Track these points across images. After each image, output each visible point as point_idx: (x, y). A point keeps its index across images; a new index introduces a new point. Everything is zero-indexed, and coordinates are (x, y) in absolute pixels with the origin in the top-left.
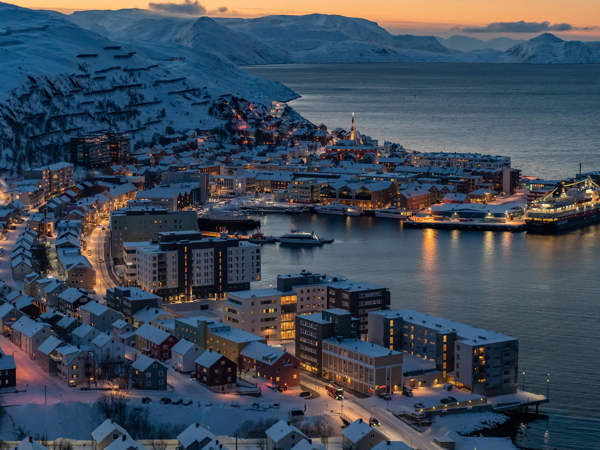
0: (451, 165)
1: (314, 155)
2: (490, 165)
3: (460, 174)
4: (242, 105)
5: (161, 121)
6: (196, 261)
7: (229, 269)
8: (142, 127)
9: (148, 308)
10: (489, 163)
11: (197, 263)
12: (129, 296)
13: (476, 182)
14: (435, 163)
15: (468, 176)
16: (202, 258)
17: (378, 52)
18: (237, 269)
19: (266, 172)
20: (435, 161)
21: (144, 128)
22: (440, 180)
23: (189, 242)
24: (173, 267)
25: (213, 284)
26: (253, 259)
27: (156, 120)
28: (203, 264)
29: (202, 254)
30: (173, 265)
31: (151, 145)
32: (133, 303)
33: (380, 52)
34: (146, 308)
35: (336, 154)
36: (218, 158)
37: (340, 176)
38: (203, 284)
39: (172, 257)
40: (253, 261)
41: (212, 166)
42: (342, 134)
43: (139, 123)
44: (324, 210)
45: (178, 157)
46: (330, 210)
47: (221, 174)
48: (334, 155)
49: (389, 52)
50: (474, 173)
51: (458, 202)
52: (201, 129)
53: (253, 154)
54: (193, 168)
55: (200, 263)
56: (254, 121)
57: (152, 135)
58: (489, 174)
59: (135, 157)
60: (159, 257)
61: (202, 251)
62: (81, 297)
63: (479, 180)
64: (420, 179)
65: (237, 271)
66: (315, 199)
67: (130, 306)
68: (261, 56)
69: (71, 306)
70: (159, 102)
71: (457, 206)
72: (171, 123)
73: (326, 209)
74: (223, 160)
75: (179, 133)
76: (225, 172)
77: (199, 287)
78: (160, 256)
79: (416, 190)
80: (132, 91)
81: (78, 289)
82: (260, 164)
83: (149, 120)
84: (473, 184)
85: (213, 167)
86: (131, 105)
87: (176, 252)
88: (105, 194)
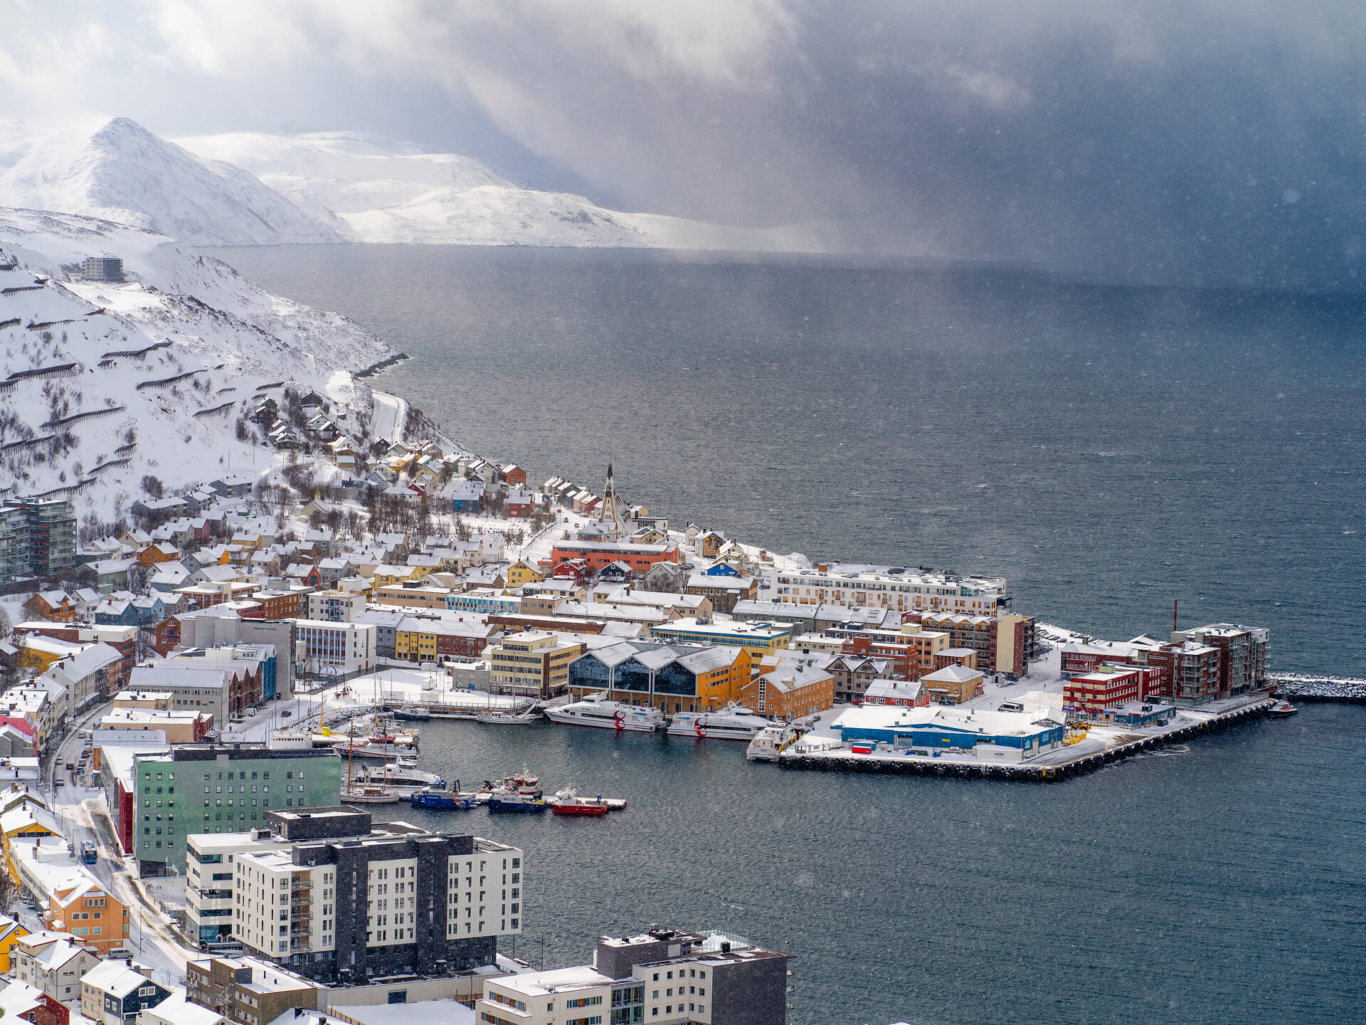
0: (868, 601)
1: (526, 563)
2: (962, 604)
3: (892, 626)
4: (312, 412)
5: (126, 461)
6: (376, 888)
7: (451, 906)
8: (86, 477)
9: (298, 1012)
10: (960, 598)
11: (380, 893)
12: (249, 981)
13: (936, 651)
14: (830, 594)
15: (912, 630)
16: (391, 881)
17: (568, 219)
18: (469, 905)
19: (420, 610)
20: (830, 590)
21: (92, 481)
22: (852, 642)
23: (360, 843)
24: (325, 902)
25: (413, 940)
26: (504, 883)
27: (116, 458)
28: (391, 896)
29: (391, 874)
30: (325, 898)
31: (119, 531)
32: (264, 998)
33: (573, 220)
34: (292, 1011)
35: (581, 564)
36: (292, 568)
37: (604, 625)
38: (391, 941)
39: (322, 878)
40: (504, 887)
41: (286, 593)
42: (570, 494)
43: (78, 469)
44: (568, 715)
45: (194, 566)
46: (583, 715)
47: (310, 615)
48: (576, 565)
49: (596, 220)
50: (927, 626)
51: (901, 702)
52: (228, 483)
53: (374, 558)
54: (242, 599)
55: (385, 892)
56: (351, 460)
57: (111, 498)
58: (964, 627)
59: (91, 565)
60: (293, 881)
61: (391, 865)
62: (143, 985)
63: (942, 641)
64: (804, 638)
65: (469, 909)
66: (554, 685)
67: (255, 1004)
68: (265, 223)
69: (118, 1006)
70: (118, 409)
71: (904, 715)
72: (152, 463)
73: (573, 714)
74: (305, 575)
75: (176, 493)
76: (322, 611)
77: (383, 949)
78: (296, 877)
79: (800, 670)
80: (54, 381)
81: (129, 963)
82: (400, 587)
83: (100, 459)
84: (928, 653)
85: (288, 596)
86: (55, 421)
87: (331, 869)
88: (54, 676)
